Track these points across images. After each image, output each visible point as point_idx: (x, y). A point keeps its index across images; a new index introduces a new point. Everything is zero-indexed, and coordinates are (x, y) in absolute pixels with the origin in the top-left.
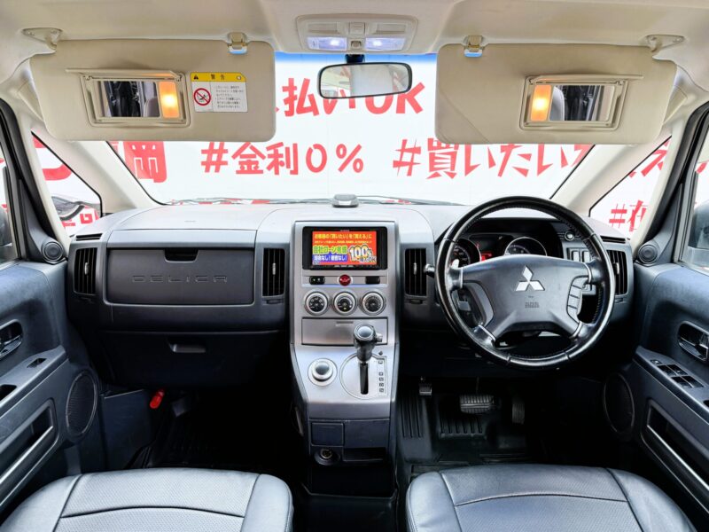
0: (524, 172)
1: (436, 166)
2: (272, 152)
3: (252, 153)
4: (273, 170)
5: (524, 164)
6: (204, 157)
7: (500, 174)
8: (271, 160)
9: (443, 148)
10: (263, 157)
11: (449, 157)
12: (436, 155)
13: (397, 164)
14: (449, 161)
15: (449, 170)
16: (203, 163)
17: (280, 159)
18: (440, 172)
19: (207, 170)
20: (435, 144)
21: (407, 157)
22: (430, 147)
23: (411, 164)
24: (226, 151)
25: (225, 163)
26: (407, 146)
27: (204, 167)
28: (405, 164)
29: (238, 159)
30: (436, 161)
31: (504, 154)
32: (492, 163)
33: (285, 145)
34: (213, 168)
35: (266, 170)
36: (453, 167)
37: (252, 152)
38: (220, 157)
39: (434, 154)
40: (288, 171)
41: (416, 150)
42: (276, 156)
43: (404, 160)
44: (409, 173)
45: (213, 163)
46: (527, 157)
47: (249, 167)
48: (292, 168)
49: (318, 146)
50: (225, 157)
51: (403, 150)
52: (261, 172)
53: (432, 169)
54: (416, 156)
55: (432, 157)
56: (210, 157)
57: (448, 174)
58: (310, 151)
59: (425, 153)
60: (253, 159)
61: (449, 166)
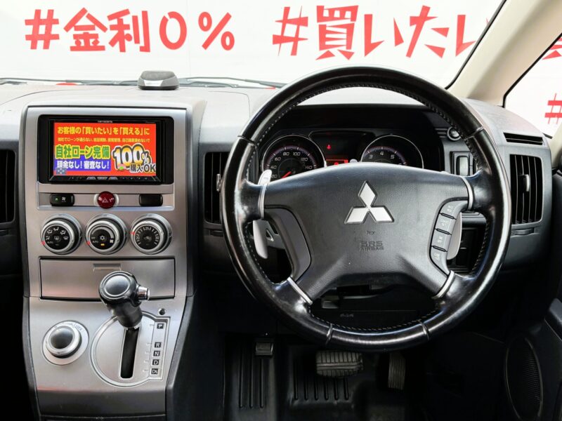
0: (440, 51)
1: (328, 43)
2: (115, 22)
3: (91, 23)
4: (117, 45)
5: (439, 40)
6: (29, 30)
7: (409, 54)
8: (115, 32)
9: (337, 19)
10: (104, 29)
11: (345, 30)
12: (328, 29)
13: (278, 40)
14: (344, 36)
15: (344, 49)
16: (28, 37)
17: (126, 32)
18: (332, 50)
19: (34, 46)
20: (326, 14)
21: (290, 31)
22: (320, 17)
23: (296, 40)
24: (56, 22)
25: (56, 37)
26: (291, 16)
27: (29, 42)
28: (288, 39)
29: (72, 31)
30: (328, 36)
31: (414, 27)
32: (399, 40)
33: (133, 13)
34: (40, 43)
35: (108, 47)
36: (349, 45)
37: (89, 23)
38: (48, 29)
39: (325, 26)
40: (138, 46)
41: (302, 21)
42: (121, 27)
43: (287, 34)
44: (294, 52)
45: (41, 37)
46: (444, 31)
47: (87, 42)
48: (142, 43)
49: (174, 15)
50: (55, 29)
51: (285, 21)
52: (103, 48)
53: (322, 47)
54: (302, 28)
55: (323, 31)
56: (36, 30)
57: (343, 52)
58: (164, 21)
59: (314, 25)
60: (91, 32)
61: (344, 42)
